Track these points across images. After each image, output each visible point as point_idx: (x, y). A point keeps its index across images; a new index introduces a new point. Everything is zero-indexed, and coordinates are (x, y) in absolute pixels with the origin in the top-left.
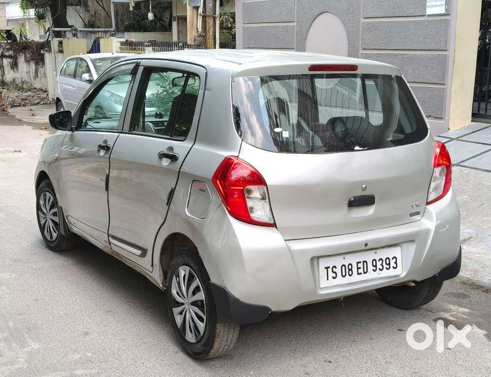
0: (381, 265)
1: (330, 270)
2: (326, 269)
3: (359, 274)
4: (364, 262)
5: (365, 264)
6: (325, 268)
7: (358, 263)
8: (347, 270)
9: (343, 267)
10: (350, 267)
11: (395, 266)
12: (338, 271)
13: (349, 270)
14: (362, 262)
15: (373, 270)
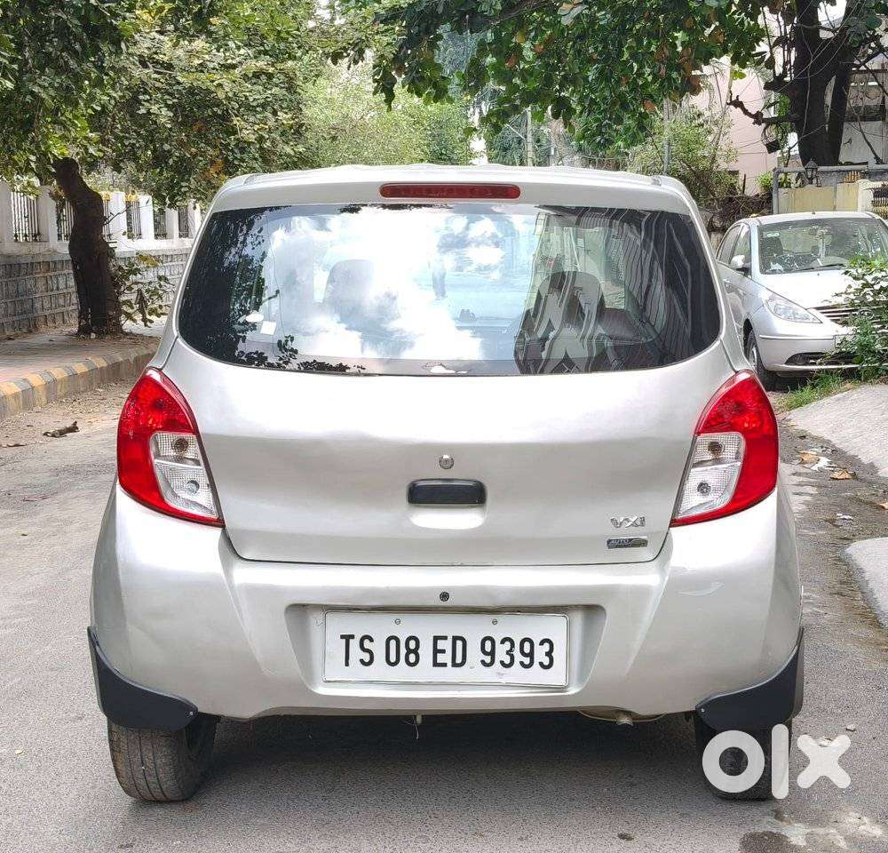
0: (508, 653)
1: (354, 644)
2: (344, 640)
3: (436, 664)
4: (455, 639)
5: (459, 643)
6: (342, 637)
7: (436, 639)
8: (403, 651)
9: (393, 643)
10: (412, 645)
11: (546, 661)
12: (378, 648)
13: (409, 651)
14: (450, 639)
15: (483, 662)
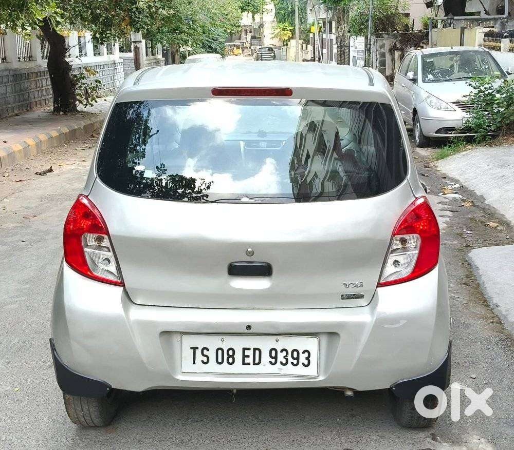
0: (284, 357)
1: (198, 352)
2: (193, 350)
3: (244, 363)
4: (255, 349)
5: (257, 352)
6: (192, 348)
7: (244, 349)
8: (226, 356)
9: (220, 352)
10: (231, 353)
11: (306, 362)
12: (212, 354)
13: (229, 356)
14: (252, 350)
15: (270, 362)
